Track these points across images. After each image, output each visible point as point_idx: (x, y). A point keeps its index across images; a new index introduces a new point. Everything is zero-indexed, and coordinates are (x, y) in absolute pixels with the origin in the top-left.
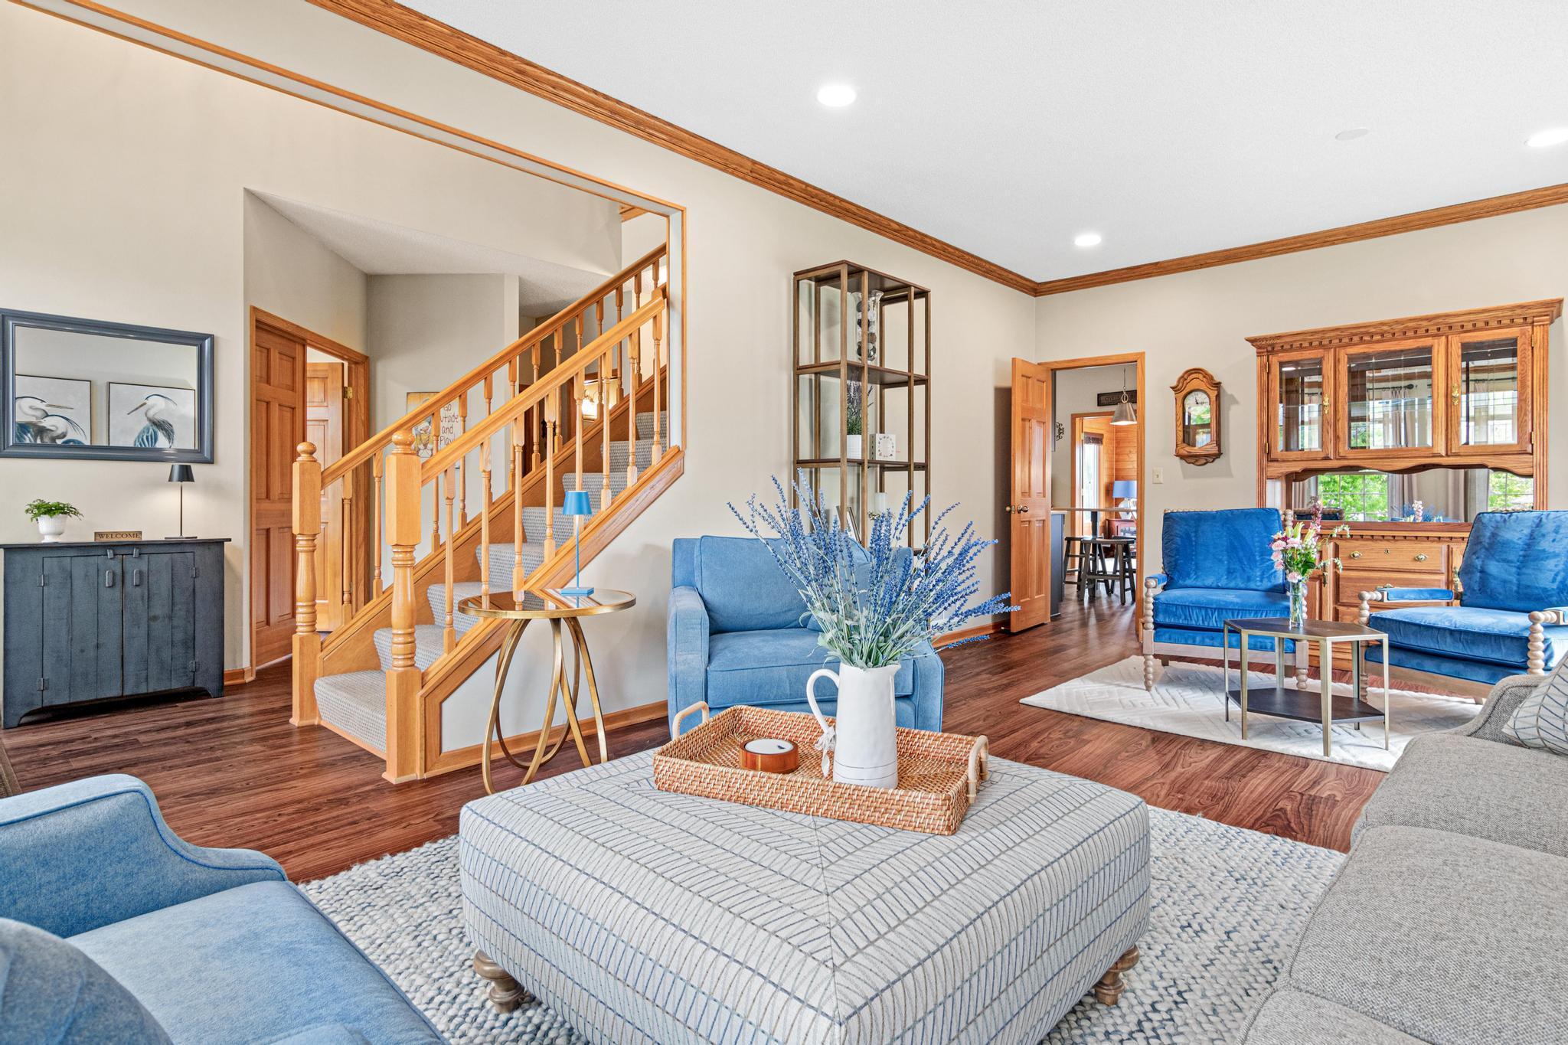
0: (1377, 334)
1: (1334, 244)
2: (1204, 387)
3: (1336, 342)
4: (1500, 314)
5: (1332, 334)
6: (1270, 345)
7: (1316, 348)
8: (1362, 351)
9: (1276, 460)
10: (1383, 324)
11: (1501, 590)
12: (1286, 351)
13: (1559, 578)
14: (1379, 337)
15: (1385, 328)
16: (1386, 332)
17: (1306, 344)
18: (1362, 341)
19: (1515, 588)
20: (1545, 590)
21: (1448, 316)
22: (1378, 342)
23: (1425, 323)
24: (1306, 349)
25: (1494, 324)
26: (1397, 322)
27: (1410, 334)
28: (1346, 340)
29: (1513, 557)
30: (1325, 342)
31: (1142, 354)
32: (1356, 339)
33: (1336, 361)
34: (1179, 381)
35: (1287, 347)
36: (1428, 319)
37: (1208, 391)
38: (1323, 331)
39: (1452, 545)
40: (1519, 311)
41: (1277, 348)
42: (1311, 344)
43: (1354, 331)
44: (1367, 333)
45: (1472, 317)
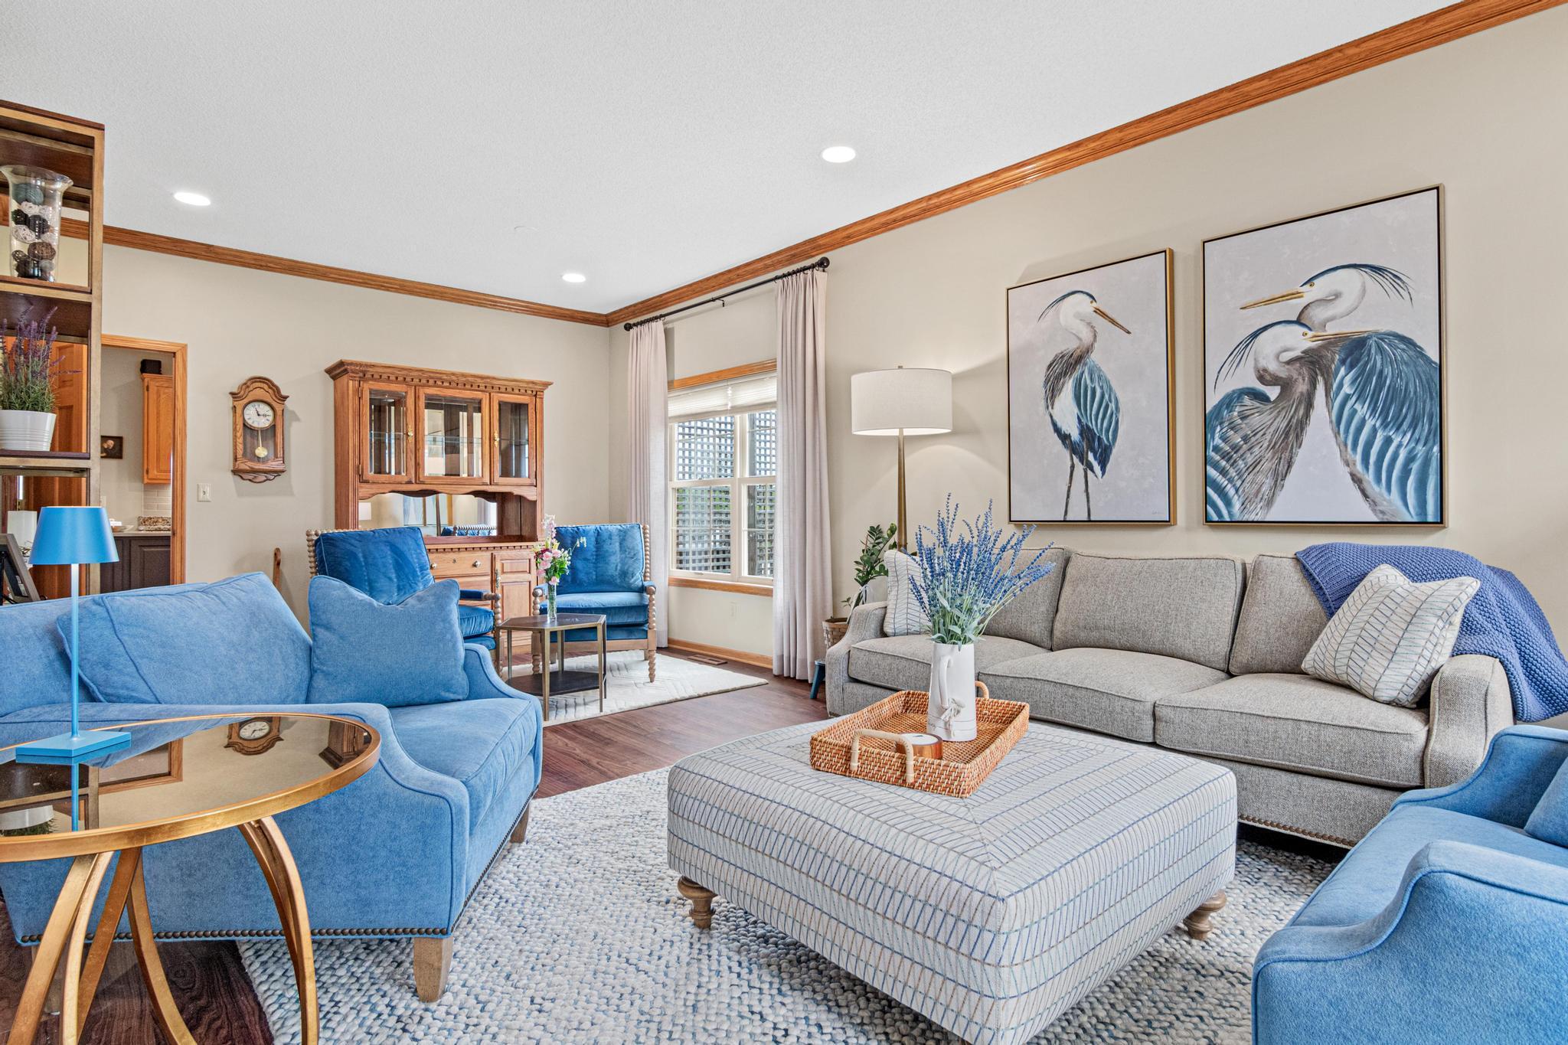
0: (447, 381)
1: (388, 290)
2: (269, 400)
3: (416, 381)
4: (521, 384)
5: (416, 374)
6: (362, 371)
7: (399, 383)
8: (435, 393)
9: (367, 482)
10: (453, 374)
11: (585, 579)
12: (375, 380)
13: (619, 568)
14: (447, 384)
15: (454, 378)
16: (453, 381)
17: (393, 378)
18: (435, 385)
19: (594, 577)
20: (612, 576)
21: (494, 378)
22: (446, 387)
23: (479, 380)
24: (392, 382)
25: (516, 391)
26: (463, 375)
27: (468, 386)
28: (424, 381)
29: (589, 555)
30: (408, 379)
31: (184, 347)
32: (431, 382)
33: (417, 398)
34: (241, 388)
35: (376, 376)
36: (482, 378)
37: (274, 404)
38: (410, 370)
39: (495, 553)
40: (531, 385)
41: (368, 376)
42: (397, 378)
43: (432, 375)
44: (440, 379)
45: (506, 383)
